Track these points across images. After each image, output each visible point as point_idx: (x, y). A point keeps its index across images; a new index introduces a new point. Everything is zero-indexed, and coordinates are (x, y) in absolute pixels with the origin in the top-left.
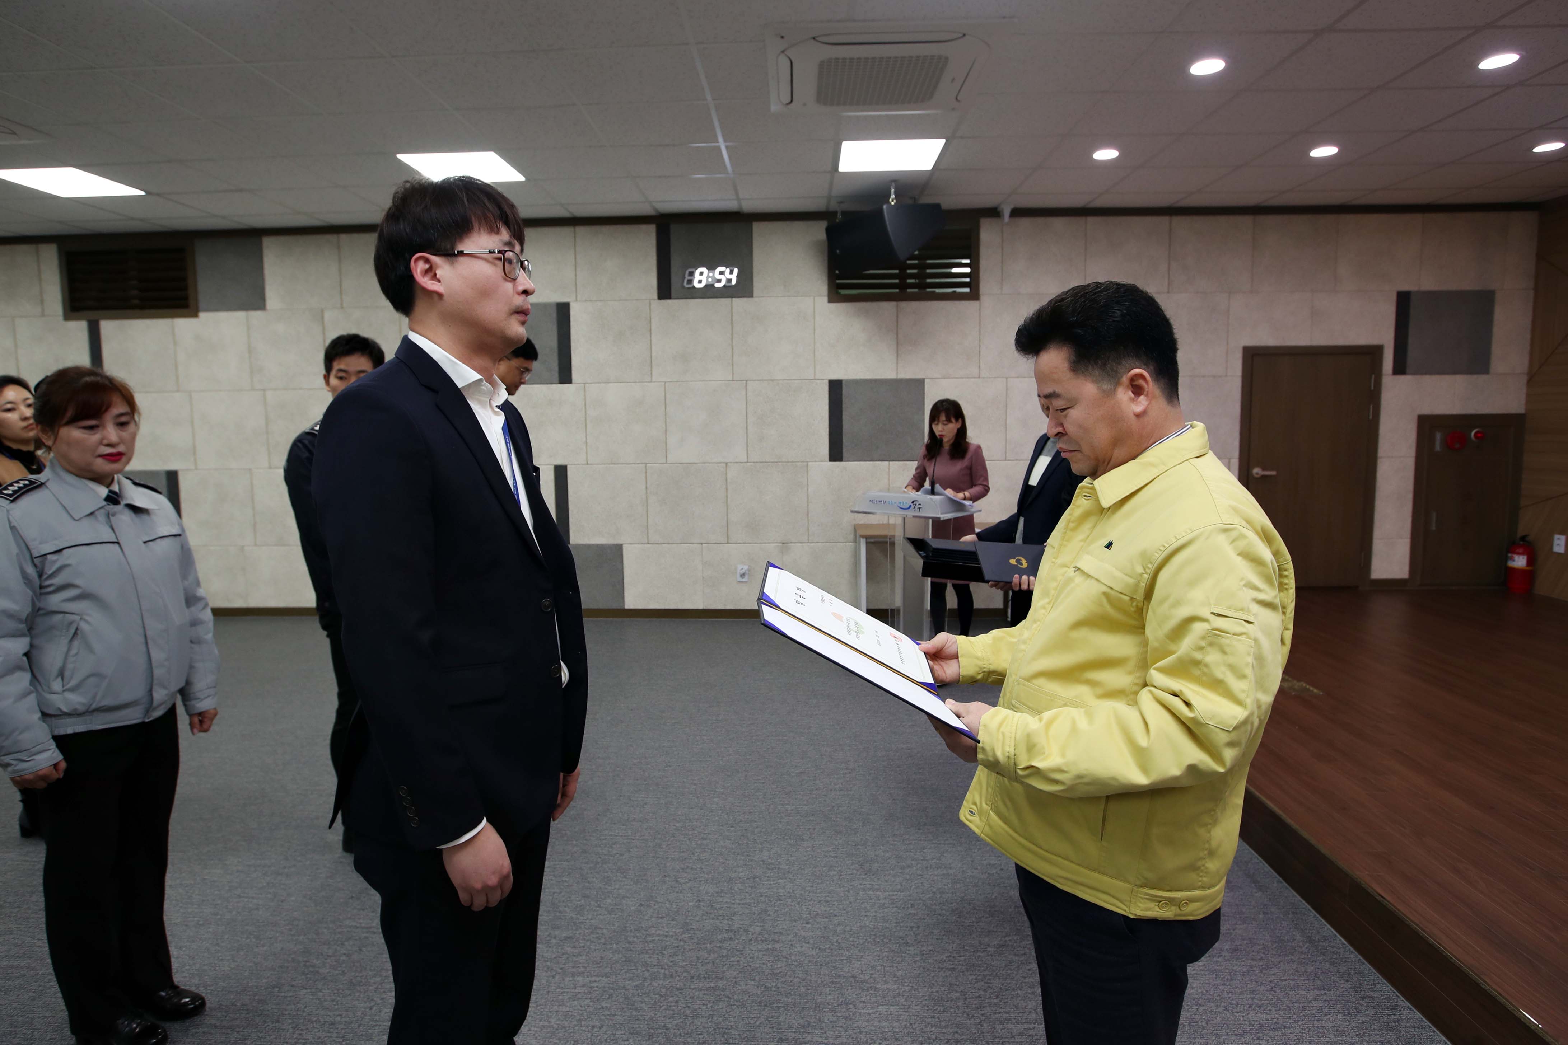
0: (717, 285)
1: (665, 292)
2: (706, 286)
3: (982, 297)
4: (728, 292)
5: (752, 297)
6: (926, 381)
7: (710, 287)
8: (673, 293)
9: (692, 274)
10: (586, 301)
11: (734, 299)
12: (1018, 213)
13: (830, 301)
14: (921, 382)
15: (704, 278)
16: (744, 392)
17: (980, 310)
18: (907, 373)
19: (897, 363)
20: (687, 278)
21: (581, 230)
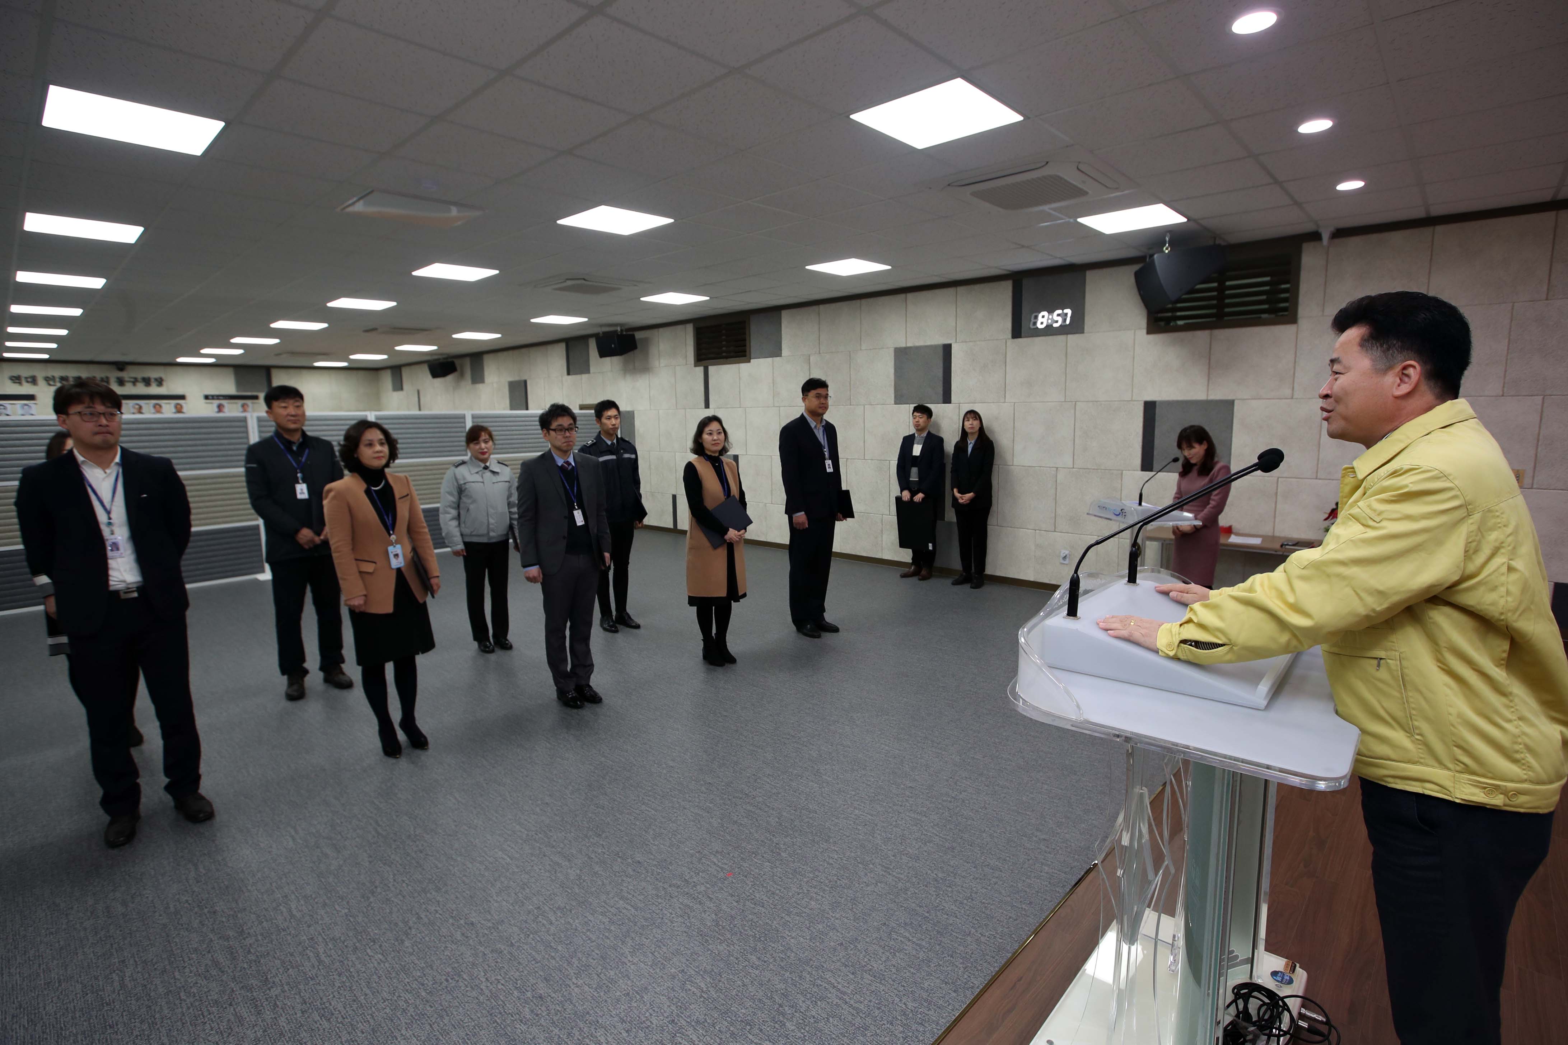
0: (1055, 325)
1: (1017, 332)
2: (1047, 326)
3: (1300, 321)
4: (1064, 330)
5: (1083, 332)
6: (1236, 403)
7: (1049, 327)
8: (1023, 335)
9: (1036, 317)
10: (962, 342)
11: (1070, 336)
12: (1340, 233)
13: (1149, 332)
14: (1231, 403)
15: (1045, 320)
16: (1073, 411)
17: (1297, 332)
18: (1218, 394)
19: (1208, 385)
20: (1033, 320)
21: (961, 289)
